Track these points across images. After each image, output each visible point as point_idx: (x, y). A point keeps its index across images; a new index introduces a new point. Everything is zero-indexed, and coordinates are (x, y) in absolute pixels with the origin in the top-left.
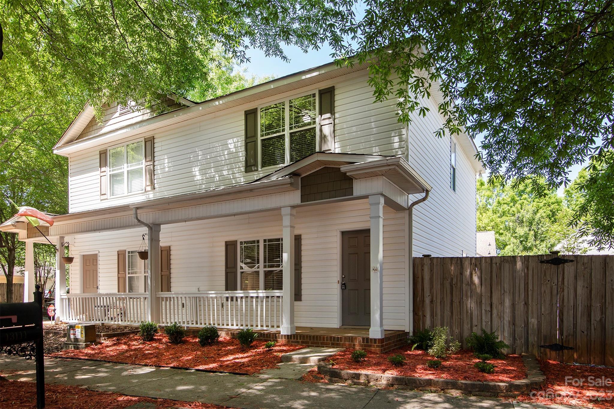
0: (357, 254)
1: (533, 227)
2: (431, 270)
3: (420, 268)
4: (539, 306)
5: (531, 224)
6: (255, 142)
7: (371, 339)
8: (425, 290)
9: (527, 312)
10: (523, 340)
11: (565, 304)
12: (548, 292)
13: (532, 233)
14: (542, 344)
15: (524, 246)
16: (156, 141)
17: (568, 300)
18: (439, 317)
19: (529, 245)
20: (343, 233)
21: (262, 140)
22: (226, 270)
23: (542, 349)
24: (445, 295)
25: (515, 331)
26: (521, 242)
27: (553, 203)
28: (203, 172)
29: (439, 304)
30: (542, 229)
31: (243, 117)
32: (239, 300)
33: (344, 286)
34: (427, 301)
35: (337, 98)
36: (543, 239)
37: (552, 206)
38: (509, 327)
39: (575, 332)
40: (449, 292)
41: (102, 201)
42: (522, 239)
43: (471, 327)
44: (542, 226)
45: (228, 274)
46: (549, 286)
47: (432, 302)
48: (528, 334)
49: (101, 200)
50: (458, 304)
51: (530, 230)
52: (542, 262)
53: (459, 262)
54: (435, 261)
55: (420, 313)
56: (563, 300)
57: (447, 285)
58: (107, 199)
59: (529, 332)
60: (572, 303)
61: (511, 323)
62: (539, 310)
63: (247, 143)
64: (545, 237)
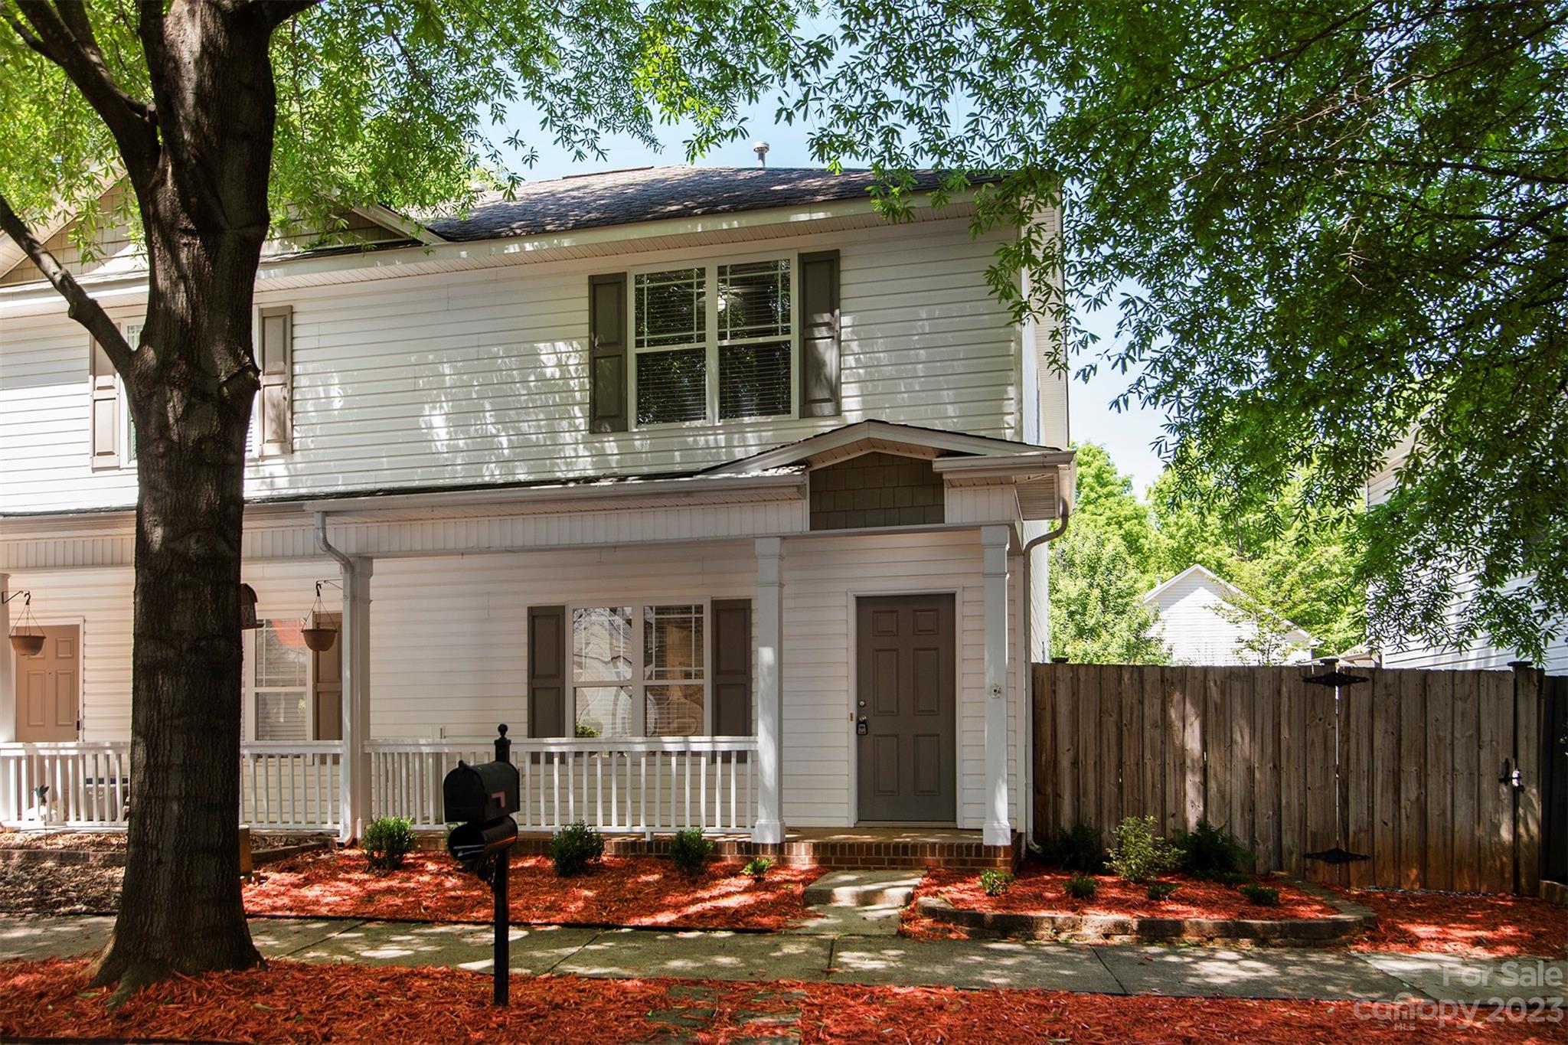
0: (896, 650)
1: (1099, 579)
2: (1074, 693)
3: (1047, 686)
4: (1301, 771)
5: (1093, 569)
6: (621, 359)
7: (988, 848)
8: (1060, 736)
9: (1278, 785)
10: (1270, 845)
11: (1352, 768)
12: (1318, 742)
13: (1096, 592)
14: (1309, 850)
15: (1077, 625)
16: (297, 319)
17: (1358, 759)
18: (1092, 797)
19: (1091, 622)
20: (861, 601)
21: (640, 357)
22: (530, 683)
23: (1308, 861)
24: (1105, 749)
25: (1253, 824)
26: (1071, 614)
27: (1127, 519)
28: (459, 420)
29: (1091, 768)
30: (1119, 583)
31: (585, 291)
32: (570, 760)
33: (861, 725)
34: (1065, 761)
35: (845, 278)
36: (1121, 609)
37: (1126, 526)
38: (1242, 815)
39: (1372, 824)
40: (1113, 741)
41: (98, 473)
42: (1073, 608)
43: (1163, 818)
44: (1119, 578)
45: (537, 693)
46: (1320, 730)
47: (1075, 763)
48: (1280, 830)
49: (94, 470)
50: (1134, 768)
51: (1091, 586)
52: (1307, 680)
53: (1135, 675)
54: (1082, 672)
55: (1049, 790)
56: (1348, 759)
57: (1110, 727)
58: (118, 468)
59: (1284, 827)
60: (1365, 766)
61: (1247, 809)
62: (1302, 781)
63: (595, 358)
64: (1127, 604)
